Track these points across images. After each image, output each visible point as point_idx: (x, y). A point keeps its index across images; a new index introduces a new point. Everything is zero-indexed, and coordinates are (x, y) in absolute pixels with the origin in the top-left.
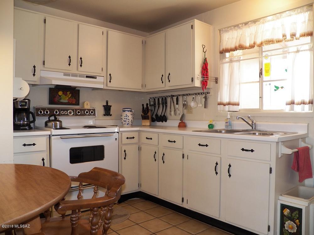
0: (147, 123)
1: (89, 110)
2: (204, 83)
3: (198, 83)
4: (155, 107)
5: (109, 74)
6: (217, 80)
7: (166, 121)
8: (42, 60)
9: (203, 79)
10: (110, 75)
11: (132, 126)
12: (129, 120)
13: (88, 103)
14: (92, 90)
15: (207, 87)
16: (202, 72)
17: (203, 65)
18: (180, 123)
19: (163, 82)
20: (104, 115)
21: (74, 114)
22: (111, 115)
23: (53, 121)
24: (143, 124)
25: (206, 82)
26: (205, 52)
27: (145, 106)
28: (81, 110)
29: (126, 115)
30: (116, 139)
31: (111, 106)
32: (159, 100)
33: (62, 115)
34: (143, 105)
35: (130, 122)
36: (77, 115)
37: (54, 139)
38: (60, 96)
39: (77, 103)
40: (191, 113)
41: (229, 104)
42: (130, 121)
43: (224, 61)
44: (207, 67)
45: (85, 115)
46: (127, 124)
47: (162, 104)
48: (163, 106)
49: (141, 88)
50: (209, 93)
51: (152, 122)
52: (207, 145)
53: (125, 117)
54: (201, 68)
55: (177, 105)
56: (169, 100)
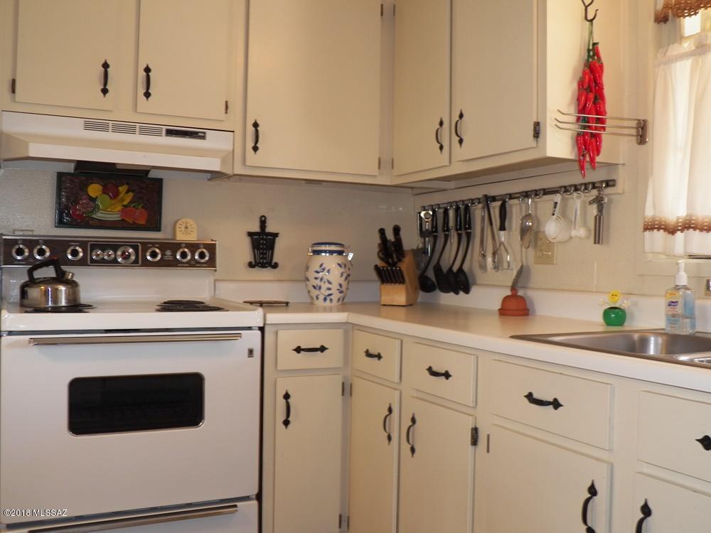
0: (398, 295)
1: (193, 247)
2: (588, 143)
3: (559, 144)
4: (435, 238)
5: (253, 122)
6: (643, 128)
7: (467, 291)
8: (9, 78)
9: (584, 127)
10: (256, 125)
11: (344, 305)
12: (330, 283)
13: (191, 222)
14: (209, 180)
15: (598, 159)
16: (579, 100)
17: (584, 73)
18: (506, 298)
19: (441, 148)
20: (251, 265)
21: (136, 262)
22: (275, 266)
23: (46, 281)
24: (386, 299)
25: (597, 137)
26: (592, 20)
27: (390, 236)
28: (164, 246)
29: (321, 266)
30: (251, 352)
31: (276, 235)
32: (446, 212)
33: (93, 261)
34: (382, 232)
35: (334, 291)
36: (146, 264)
37: (12, 345)
38: (93, 200)
39: (155, 225)
40: (548, 260)
41: (688, 225)
42: (335, 287)
43: (675, 50)
44: (600, 77)
45: (173, 263)
46: (325, 299)
47: (457, 230)
48: (460, 236)
49: (375, 171)
50: (614, 185)
51: (421, 293)
52: (556, 400)
53: (317, 272)
54: (575, 86)
55: (502, 233)
56: (478, 212)
